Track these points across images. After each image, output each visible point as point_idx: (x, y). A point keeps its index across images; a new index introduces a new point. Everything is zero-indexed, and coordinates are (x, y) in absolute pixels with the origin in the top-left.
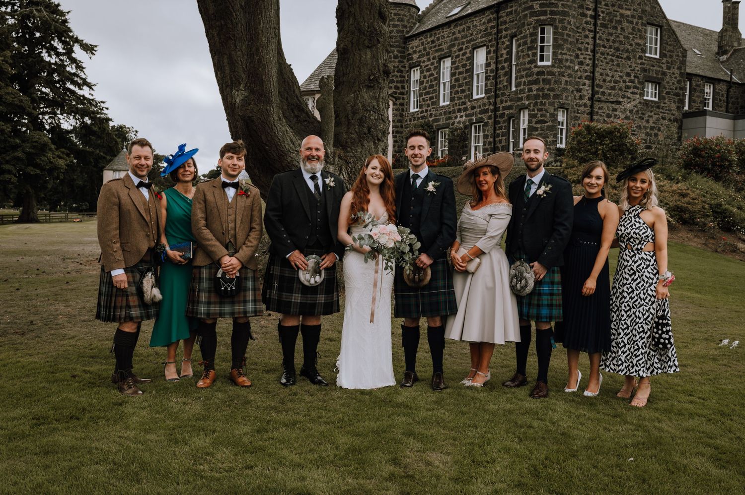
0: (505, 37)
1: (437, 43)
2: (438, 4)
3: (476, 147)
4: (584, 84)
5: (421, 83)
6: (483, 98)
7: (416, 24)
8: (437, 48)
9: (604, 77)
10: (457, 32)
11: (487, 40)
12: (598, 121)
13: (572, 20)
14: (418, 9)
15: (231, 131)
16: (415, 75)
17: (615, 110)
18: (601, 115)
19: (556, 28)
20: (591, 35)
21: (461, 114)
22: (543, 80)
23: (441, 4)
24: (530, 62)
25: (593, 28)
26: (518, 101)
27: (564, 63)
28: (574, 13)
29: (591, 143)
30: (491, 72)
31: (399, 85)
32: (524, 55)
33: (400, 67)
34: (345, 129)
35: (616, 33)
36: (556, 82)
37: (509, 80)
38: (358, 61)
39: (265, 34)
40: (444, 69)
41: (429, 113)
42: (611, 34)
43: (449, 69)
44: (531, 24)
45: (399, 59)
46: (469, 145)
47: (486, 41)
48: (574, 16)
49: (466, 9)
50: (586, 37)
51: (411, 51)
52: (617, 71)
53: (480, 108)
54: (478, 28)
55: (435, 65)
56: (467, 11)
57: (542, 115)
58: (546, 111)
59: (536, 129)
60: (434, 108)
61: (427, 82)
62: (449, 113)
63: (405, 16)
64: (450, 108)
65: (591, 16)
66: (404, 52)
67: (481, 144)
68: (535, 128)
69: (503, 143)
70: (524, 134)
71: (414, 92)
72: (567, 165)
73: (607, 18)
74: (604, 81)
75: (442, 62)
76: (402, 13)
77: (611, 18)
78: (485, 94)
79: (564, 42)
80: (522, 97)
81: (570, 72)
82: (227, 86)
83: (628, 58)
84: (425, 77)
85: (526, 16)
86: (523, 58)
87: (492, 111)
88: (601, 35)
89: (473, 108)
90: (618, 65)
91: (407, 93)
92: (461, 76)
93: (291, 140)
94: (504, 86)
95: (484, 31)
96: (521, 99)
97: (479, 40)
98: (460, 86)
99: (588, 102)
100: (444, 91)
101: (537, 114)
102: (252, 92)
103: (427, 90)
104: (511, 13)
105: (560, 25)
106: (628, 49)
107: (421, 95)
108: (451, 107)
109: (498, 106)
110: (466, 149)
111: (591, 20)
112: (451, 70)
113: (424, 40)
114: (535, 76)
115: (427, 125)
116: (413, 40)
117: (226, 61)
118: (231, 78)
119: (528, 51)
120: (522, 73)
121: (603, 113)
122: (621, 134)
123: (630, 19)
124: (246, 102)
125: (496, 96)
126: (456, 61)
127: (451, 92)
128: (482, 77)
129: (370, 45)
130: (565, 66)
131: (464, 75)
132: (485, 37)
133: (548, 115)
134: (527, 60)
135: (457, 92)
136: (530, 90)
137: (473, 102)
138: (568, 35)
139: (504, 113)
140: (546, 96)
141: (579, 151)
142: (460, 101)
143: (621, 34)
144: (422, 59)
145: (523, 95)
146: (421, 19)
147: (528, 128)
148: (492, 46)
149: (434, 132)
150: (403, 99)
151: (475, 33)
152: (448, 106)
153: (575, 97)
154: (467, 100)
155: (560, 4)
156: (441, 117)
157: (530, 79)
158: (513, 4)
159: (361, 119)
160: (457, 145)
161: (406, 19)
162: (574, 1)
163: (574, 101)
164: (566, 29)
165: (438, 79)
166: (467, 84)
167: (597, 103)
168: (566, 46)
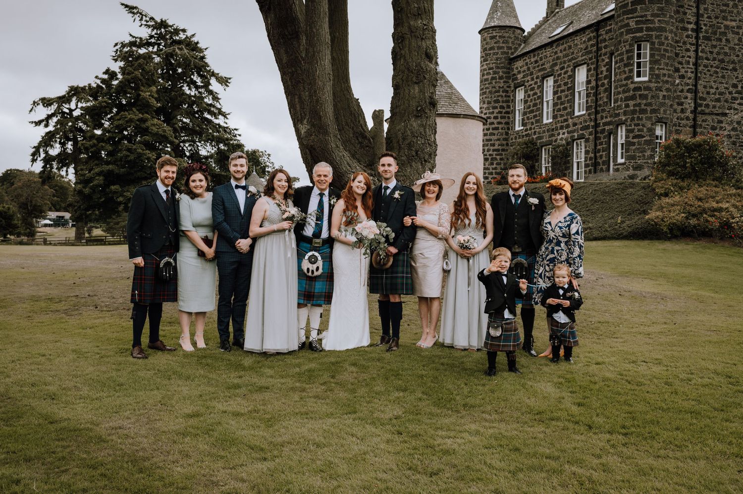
0: (605, 54)
1: (540, 63)
2: (544, 24)
3: (578, 163)
4: (686, 98)
5: (526, 102)
6: (584, 115)
7: (521, 45)
8: (540, 67)
9: (708, 90)
10: (559, 52)
11: (588, 58)
12: (702, 133)
13: (670, 35)
14: (523, 31)
15: (303, 157)
16: (520, 95)
17: (720, 122)
18: (705, 128)
19: (653, 44)
20: (693, 48)
21: (564, 131)
22: (640, 95)
23: (546, 24)
24: (627, 79)
25: (694, 42)
26: (615, 117)
27: (662, 78)
28: (672, 28)
29: (682, 156)
30: (591, 90)
31: (505, 105)
32: (620, 72)
33: (505, 87)
35: (720, 45)
36: (653, 97)
37: (609, 97)
38: (407, 95)
39: (321, 79)
40: (547, 87)
41: (533, 131)
42: (715, 47)
43: (552, 87)
44: (628, 41)
45: (505, 80)
46: (571, 161)
47: (587, 59)
48: (671, 32)
50: (688, 50)
52: (723, 83)
53: (581, 124)
54: (579, 46)
55: (539, 84)
56: (569, 30)
57: (639, 130)
58: (643, 126)
59: (634, 144)
60: (538, 126)
61: (531, 101)
62: (552, 130)
63: (510, 38)
64: (552, 125)
65: (693, 30)
66: (509, 73)
67: (583, 160)
68: (633, 142)
69: (604, 159)
70: (622, 149)
71: (519, 110)
72: (656, 178)
73: (710, 31)
74: (708, 93)
75: (545, 81)
76: (507, 35)
77: (714, 30)
78: (586, 111)
79: (661, 58)
80: (620, 113)
81: (667, 86)
82: (298, 121)
83: (735, 69)
84: (529, 96)
85: (622, 33)
86: (620, 75)
87: (593, 127)
88: (703, 47)
89: (575, 124)
90: (723, 77)
91: (512, 113)
92: (563, 94)
94: (604, 103)
95: (585, 50)
96: (618, 115)
97: (580, 59)
98: (562, 103)
99: (691, 115)
100: (548, 109)
101: (634, 129)
102: (313, 125)
103: (531, 108)
104: (610, 30)
105: (657, 41)
106: (734, 60)
107: (525, 114)
108: (554, 124)
109: (598, 122)
110: (568, 165)
111: (693, 34)
112: (554, 89)
114: (632, 92)
115: (530, 142)
116: (518, 61)
117: (297, 100)
118: (301, 114)
119: (624, 68)
120: (619, 89)
121: (707, 125)
122: (710, 147)
123: (736, 30)
124: (309, 133)
125: (597, 112)
126: (558, 80)
127: (554, 110)
128: (584, 94)
129: (417, 81)
130: (663, 81)
131: (566, 93)
132: (585, 55)
133: (645, 129)
134: (624, 76)
135: (559, 110)
136: (627, 106)
137: (575, 119)
138: (666, 50)
139: (605, 129)
140: (643, 111)
141: (668, 165)
142: (563, 119)
143: (726, 46)
144: (526, 79)
145: (620, 111)
146: (526, 40)
147: (626, 143)
148: (592, 64)
149: (538, 149)
150: (509, 118)
151: (576, 51)
152: (551, 123)
153: (675, 111)
154: (569, 117)
155: (656, 20)
156: (544, 134)
157: (627, 94)
158: (612, 22)
159: (409, 144)
160: (559, 161)
161: (511, 41)
162: (671, 17)
163: (675, 114)
164: (663, 44)
165: (541, 98)
166: (568, 101)
167: (700, 116)
168: (664, 61)
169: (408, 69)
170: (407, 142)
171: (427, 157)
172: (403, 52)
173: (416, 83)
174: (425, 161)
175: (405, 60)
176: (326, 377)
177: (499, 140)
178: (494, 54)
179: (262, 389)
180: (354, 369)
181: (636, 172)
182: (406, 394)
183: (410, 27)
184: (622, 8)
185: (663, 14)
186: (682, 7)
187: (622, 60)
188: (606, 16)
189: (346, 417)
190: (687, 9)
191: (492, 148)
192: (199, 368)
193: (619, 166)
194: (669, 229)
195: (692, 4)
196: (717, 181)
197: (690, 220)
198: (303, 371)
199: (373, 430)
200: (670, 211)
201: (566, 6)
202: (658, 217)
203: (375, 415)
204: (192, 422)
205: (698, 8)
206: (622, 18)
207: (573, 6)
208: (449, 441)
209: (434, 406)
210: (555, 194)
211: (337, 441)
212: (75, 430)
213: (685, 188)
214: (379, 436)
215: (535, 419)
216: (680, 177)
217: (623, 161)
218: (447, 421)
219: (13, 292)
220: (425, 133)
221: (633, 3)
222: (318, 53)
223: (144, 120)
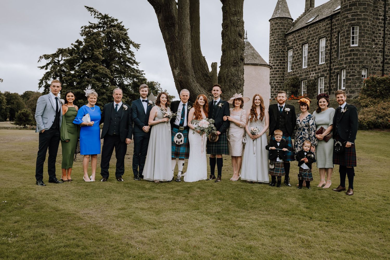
0: (335, 32)
1: (301, 37)
2: (303, 16)
3: (321, 89)
4: (379, 55)
5: (293, 57)
6: (324, 64)
7: (291, 27)
8: (301, 39)
10: (311, 31)
12: (387, 74)
13: (370, 22)
14: (293, 20)
15: (176, 86)
16: (290, 53)
18: (388, 71)
19: (360, 27)
20: (382, 29)
21: (313, 72)
22: (354, 54)
23: (305, 16)
24: (346, 45)
25: (383, 25)
26: (340, 65)
27: (365, 45)
28: (371, 18)
29: (375, 86)
30: (328, 51)
31: (282, 59)
32: (343, 42)
33: (283, 49)
36: (360, 55)
37: (337, 54)
38: (229, 55)
40: (305, 49)
41: (297, 72)
44: (347, 25)
45: (282, 45)
46: (317, 88)
47: (325, 35)
48: (370, 20)
50: (379, 30)
53: (323, 69)
54: (322, 28)
55: (300, 48)
56: (316, 20)
57: (353, 72)
58: (355, 70)
60: (300, 70)
61: (296, 56)
62: (307, 72)
63: (285, 23)
64: (307, 70)
65: (382, 19)
66: (285, 42)
67: (323, 88)
68: (349, 79)
69: (334, 87)
70: (344, 82)
71: (290, 61)
72: (361, 98)
75: (304, 46)
76: (284, 22)
78: (325, 62)
79: (365, 34)
81: (368, 49)
82: (174, 68)
84: (295, 54)
85: (344, 21)
86: (343, 43)
87: (329, 70)
88: (388, 28)
89: (319, 69)
91: (286, 63)
92: (313, 53)
93: (199, 90)
94: (334, 58)
95: (325, 30)
96: (342, 64)
97: (322, 34)
98: (312, 58)
99: (381, 64)
100: (305, 61)
101: (350, 72)
102: (181, 70)
103: (296, 61)
104: (338, 20)
105: (363, 25)
107: (293, 63)
108: (308, 69)
109: (331, 68)
110: (315, 90)
111: (382, 21)
112: (308, 50)
113: (295, 35)
114: (349, 52)
115: (296, 78)
116: (289, 35)
117: (173, 57)
118: (175, 64)
119: (345, 39)
120: (343, 51)
124: (179, 74)
125: (331, 63)
126: (310, 46)
127: (308, 61)
128: (324, 53)
131: (315, 52)
132: (325, 33)
133: (356, 72)
134: (345, 44)
135: (311, 61)
136: (347, 59)
137: (319, 66)
138: (367, 30)
139: (335, 71)
140: (355, 62)
141: (368, 91)
142: (313, 66)
144: (294, 45)
145: (343, 62)
146: (294, 25)
147: (346, 79)
148: (328, 37)
149: (300, 82)
150: (284, 65)
151: (320, 31)
152: (306, 68)
153: (372, 62)
154: (316, 65)
155: (362, 14)
156: (303, 74)
157: (347, 53)
158: (339, 15)
159: (230, 80)
160: (311, 88)
161: (286, 25)
162: (371, 12)
163: (372, 64)
164: (366, 27)
165: (301, 55)
166: (316, 57)
167: (386, 65)
168: (366, 36)
169: (230, 42)
170: (229, 79)
171: (239, 86)
172: (227, 33)
173: (234, 49)
174: (238, 88)
175: (228, 37)
176: (185, 193)
177: (279, 77)
178: (277, 32)
179: (154, 198)
180: (199, 190)
181: (351, 94)
182: (224, 201)
183: (231, 20)
184: (344, 8)
185: (366, 11)
186: (377, 7)
187: (344, 35)
188: (336, 12)
189: (194, 211)
190: (379, 8)
191: (275, 81)
192: (124, 188)
194: (367, 125)
195: (382, 5)
197: (379, 119)
198: (174, 190)
199: (207, 217)
200: (368, 115)
201: (315, 7)
202: (361, 118)
203: (208, 211)
204: (121, 212)
205: (385, 7)
206: (344, 13)
207: (319, 7)
208: (242, 223)
209: (237, 207)
210: (302, 106)
211: (189, 221)
212: (68, 214)
213: (376, 103)
214: (209, 220)
215: (285, 214)
216: (374, 97)
217: (344, 88)
218: (242, 214)
219: (33, 152)
220: (238, 74)
221: (350, 6)
222: (184, 34)
223: (96, 66)
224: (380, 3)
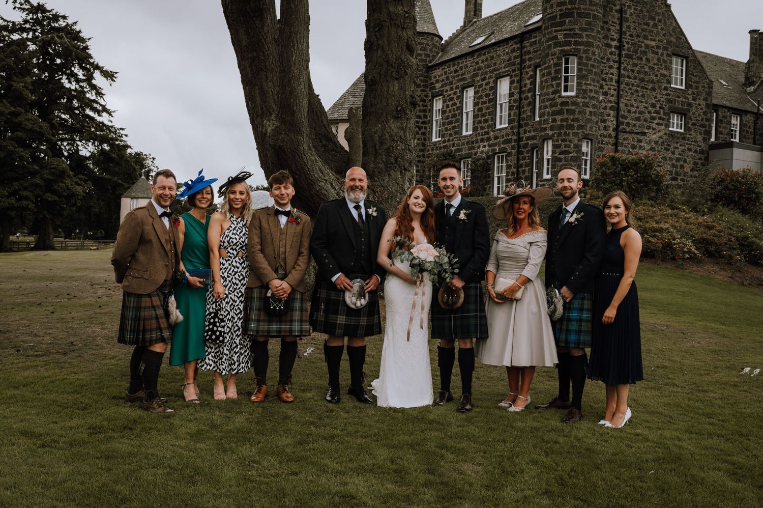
0: (529, 67)
1: (460, 72)
2: (461, 33)
3: (499, 178)
4: (609, 115)
5: (444, 112)
6: (506, 128)
7: (439, 53)
8: (460, 77)
9: (629, 108)
10: (480, 62)
11: (511, 70)
12: (623, 152)
13: (597, 50)
14: (441, 39)
16: (438, 105)
17: (640, 141)
18: (626, 146)
19: (580, 58)
20: (616, 66)
21: (484, 144)
22: (567, 110)
23: (464, 33)
24: (554, 93)
25: (617, 59)
26: (542, 132)
27: (589, 94)
28: (598, 43)
30: (514, 102)
31: (422, 114)
32: (548, 86)
33: (422, 96)
34: (373, 159)
35: (641, 64)
36: (580, 112)
37: (533, 110)
38: (386, 92)
39: (297, 66)
40: (467, 98)
41: (451, 142)
42: (636, 65)
43: (472, 98)
44: (555, 54)
45: (422, 88)
46: (491, 176)
47: (509, 71)
48: (598, 47)
49: (489, 39)
51: (433, 80)
52: (642, 102)
53: (503, 138)
54: (502, 57)
55: (458, 94)
56: (491, 40)
57: (566, 146)
58: (570, 141)
59: (560, 160)
60: (457, 138)
61: (450, 111)
62: (471, 142)
63: (428, 45)
64: (472, 138)
65: (616, 47)
66: (426, 81)
67: (504, 174)
68: (559, 158)
69: (527, 174)
70: (548, 165)
71: (437, 121)
73: (632, 49)
74: (629, 111)
75: (465, 92)
76: (425, 42)
77: (636, 48)
78: (509, 124)
79: (589, 73)
80: (546, 127)
81: (594, 102)
83: (654, 89)
84: (448, 106)
85: (550, 46)
86: (547, 88)
87: (515, 141)
88: (625, 65)
89: (496, 138)
90: (643, 96)
91: (429, 123)
92: (484, 105)
94: (527, 116)
95: (508, 61)
96: (545, 129)
97: (503, 70)
98: (483, 115)
99: (613, 132)
100: (467, 120)
101: (561, 145)
102: (283, 122)
103: (450, 119)
104: (535, 43)
105: (584, 56)
106: (653, 80)
107: (444, 124)
108: (474, 136)
109: (521, 136)
110: (488, 179)
111: (616, 51)
112: (474, 100)
113: (447, 69)
114: (559, 106)
115: (448, 153)
116: (436, 69)
119: (552, 81)
120: (546, 103)
121: (628, 144)
122: (646, 166)
123: (655, 50)
124: (277, 131)
125: (520, 126)
126: (479, 91)
127: (474, 122)
128: (506, 107)
129: (397, 77)
130: (589, 97)
132: (508, 67)
133: (572, 145)
134: (551, 90)
135: (480, 122)
136: (554, 120)
137: (496, 132)
138: (593, 66)
139: (528, 143)
140: (570, 127)
142: (483, 131)
143: (646, 65)
144: (445, 89)
145: (546, 125)
146: (444, 48)
147: (552, 159)
148: (515, 76)
150: (425, 128)
151: (498, 62)
152: (470, 135)
153: (599, 128)
154: (490, 130)
155: (584, 34)
156: (464, 147)
157: (554, 109)
158: (537, 34)
159: (388, 149)
160: (480, 175)
161: (429, 48)
162: (598, 32)
163: (599, 131)
164: (590, 59)
165: (461, 108)
166: (490, 114)
167: (622, 134)
168: (591, 76)
169: (387, 62)
170: (385, 147)
172: (381, 42)
173: (396, 79)
175: (383, 52)
183: (389, 13)
184: (549, 21)
185: (590, 29)
186: (606, 23)
187: (549, 73)
188: (530, 28)
190: (611, 25)
193: (545, 182)
195: (615, 20)
196: (652, 200)
201: (483, 17)
205: (621, 25)
206: (550, 30)
207: (491, 17)
217: (549, 177)
220: (405, 137)
221: (562, 16)
222: (296, 34)
223: (16, 114)
224: (613, 16)
